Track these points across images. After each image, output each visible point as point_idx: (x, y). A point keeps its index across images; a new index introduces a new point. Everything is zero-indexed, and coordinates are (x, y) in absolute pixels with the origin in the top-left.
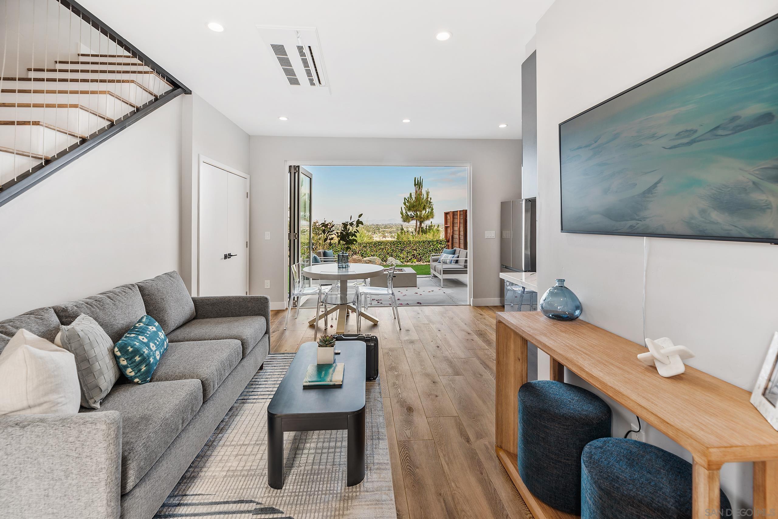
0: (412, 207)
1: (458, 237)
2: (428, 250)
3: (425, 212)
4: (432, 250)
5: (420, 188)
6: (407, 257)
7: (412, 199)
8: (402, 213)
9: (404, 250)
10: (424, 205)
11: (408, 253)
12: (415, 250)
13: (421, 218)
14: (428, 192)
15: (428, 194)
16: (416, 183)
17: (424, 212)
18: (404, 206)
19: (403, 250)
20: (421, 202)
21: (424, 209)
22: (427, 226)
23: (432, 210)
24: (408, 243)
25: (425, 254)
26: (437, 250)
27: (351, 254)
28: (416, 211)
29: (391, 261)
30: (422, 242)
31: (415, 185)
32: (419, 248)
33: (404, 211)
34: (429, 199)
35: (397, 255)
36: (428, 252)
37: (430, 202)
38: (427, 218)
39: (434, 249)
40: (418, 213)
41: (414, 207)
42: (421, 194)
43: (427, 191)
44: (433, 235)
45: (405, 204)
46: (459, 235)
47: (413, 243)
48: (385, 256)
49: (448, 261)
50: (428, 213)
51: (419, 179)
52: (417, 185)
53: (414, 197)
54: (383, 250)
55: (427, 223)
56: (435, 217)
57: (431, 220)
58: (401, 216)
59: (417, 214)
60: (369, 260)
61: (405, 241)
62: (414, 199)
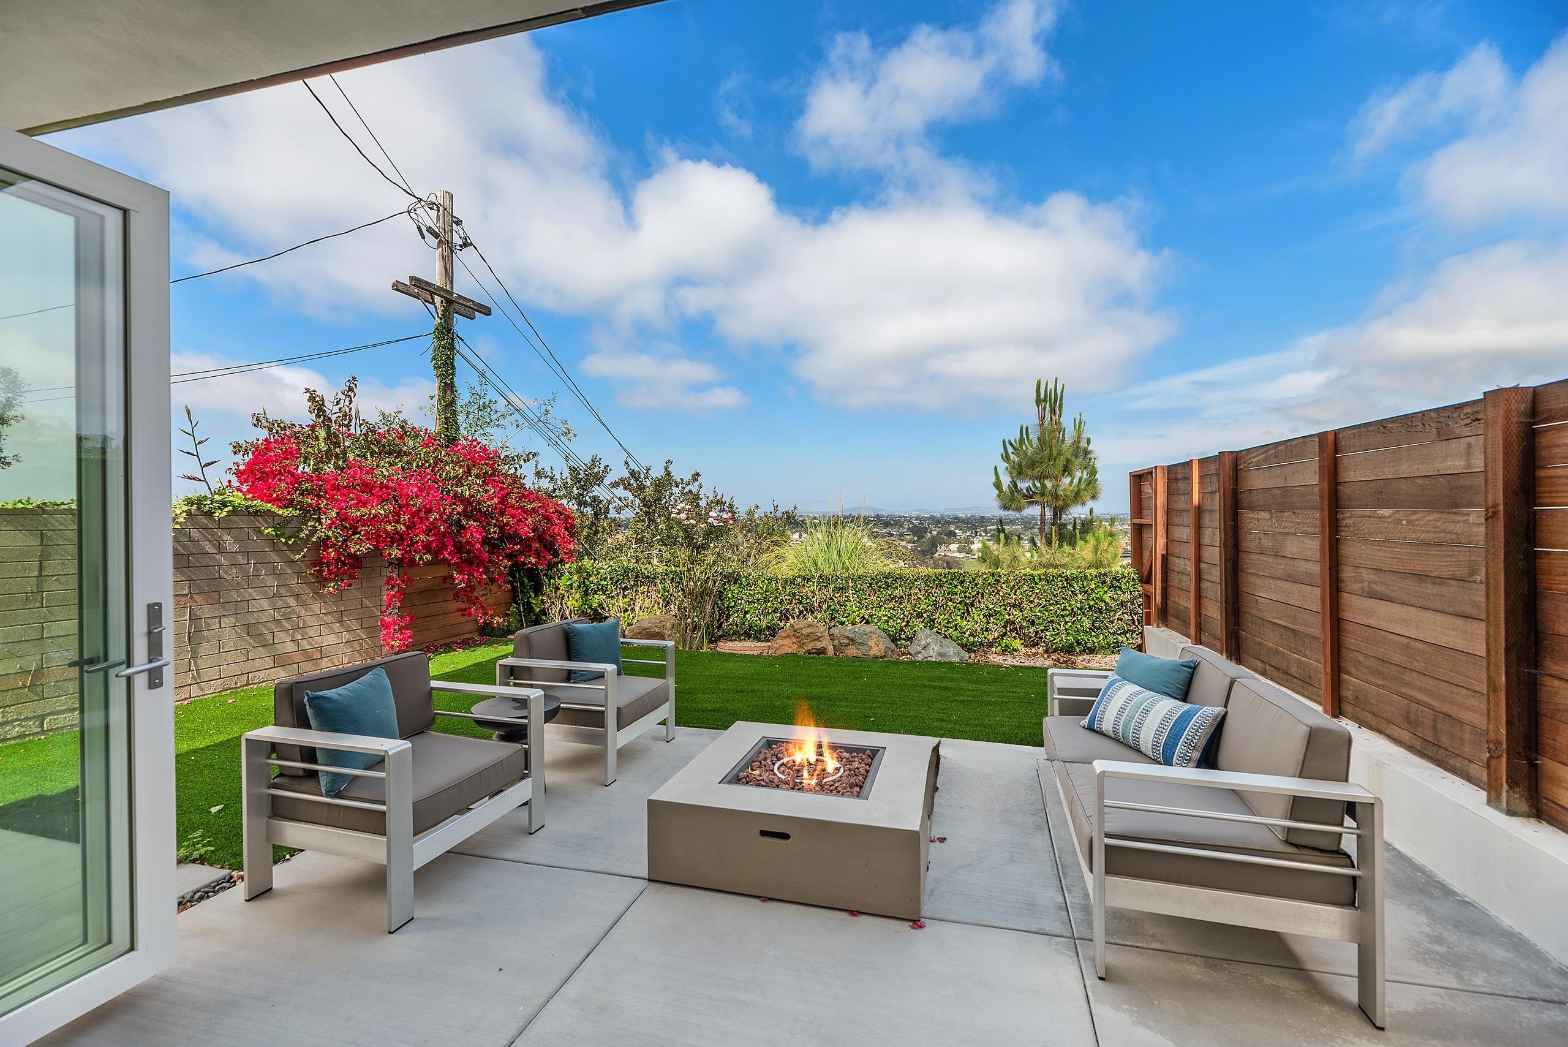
0: (1028, 467)
1: (1190, 567)
2: (1065, 609)
3: (1072, 482)
4: (1081, 609)
5: (1053, 411)
6: (987, 630)
7: (1032, 446)
8: (998, 485)
9: (977, 604)
10: (1068, 460)
11: (991, 615)
12: (1014, 606)
13: (1056, 496)
14: (1080, 423)
15: (1079, 425)
16: (1042, 396)
17: (1066, 480)
18: (1002, 466)
19: (972, 605)
20: (1055, 452)
21: (1065, 471)
22: (1078, 522)
23: (1093, 473)
24: (991, 580)
25: (1052, 622)
26: (1100, 611)
27: (797, 610)
28: (1041, 478)
29: (923, 642)
30: (1040, 579)
31: (1038, 401)
32: (1031, 602)
33: (1006, 481)
34: (1083, 444)
35: (948, 622)
36: (1063, 616)
37: (1086, 452)
38: (1077, 497)
39: (1090, 608)
40: (1049, 484)
41: (1033, 464)
42: (1058, 428)
43: (1078, 421)
44: (1096, 549)
45: (1006, 458)
46: (1199, 560)
47: (1007, 582)
48: (908, 622)
49: (1147, 739)
50: (1080, 482)
51: (1051, 386)
52: (1045, 400)
53: (1034, 437)
54: (901, 603)
55: (1078, 512)
56: (1102, 496)
57: (1090, 504)
58: (997, 492)
59: (1044, 486)
60: (848, 637)
61: (977, 575)
62: (1035, 443)
